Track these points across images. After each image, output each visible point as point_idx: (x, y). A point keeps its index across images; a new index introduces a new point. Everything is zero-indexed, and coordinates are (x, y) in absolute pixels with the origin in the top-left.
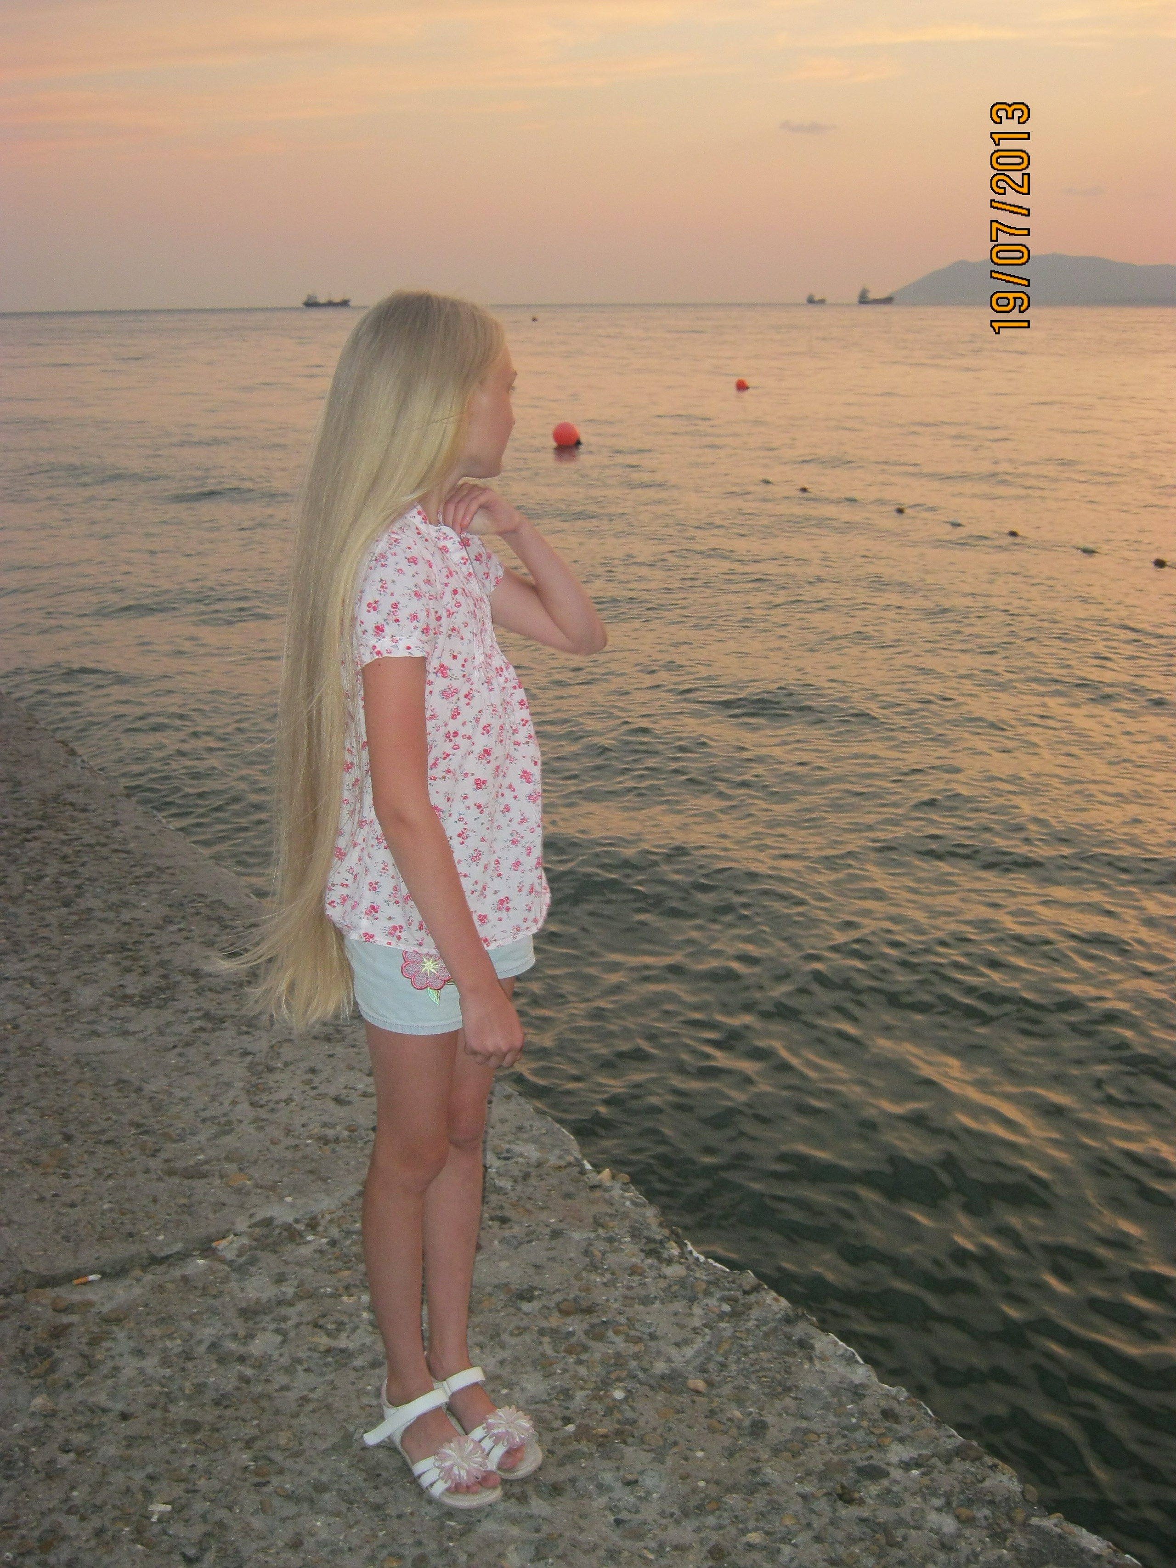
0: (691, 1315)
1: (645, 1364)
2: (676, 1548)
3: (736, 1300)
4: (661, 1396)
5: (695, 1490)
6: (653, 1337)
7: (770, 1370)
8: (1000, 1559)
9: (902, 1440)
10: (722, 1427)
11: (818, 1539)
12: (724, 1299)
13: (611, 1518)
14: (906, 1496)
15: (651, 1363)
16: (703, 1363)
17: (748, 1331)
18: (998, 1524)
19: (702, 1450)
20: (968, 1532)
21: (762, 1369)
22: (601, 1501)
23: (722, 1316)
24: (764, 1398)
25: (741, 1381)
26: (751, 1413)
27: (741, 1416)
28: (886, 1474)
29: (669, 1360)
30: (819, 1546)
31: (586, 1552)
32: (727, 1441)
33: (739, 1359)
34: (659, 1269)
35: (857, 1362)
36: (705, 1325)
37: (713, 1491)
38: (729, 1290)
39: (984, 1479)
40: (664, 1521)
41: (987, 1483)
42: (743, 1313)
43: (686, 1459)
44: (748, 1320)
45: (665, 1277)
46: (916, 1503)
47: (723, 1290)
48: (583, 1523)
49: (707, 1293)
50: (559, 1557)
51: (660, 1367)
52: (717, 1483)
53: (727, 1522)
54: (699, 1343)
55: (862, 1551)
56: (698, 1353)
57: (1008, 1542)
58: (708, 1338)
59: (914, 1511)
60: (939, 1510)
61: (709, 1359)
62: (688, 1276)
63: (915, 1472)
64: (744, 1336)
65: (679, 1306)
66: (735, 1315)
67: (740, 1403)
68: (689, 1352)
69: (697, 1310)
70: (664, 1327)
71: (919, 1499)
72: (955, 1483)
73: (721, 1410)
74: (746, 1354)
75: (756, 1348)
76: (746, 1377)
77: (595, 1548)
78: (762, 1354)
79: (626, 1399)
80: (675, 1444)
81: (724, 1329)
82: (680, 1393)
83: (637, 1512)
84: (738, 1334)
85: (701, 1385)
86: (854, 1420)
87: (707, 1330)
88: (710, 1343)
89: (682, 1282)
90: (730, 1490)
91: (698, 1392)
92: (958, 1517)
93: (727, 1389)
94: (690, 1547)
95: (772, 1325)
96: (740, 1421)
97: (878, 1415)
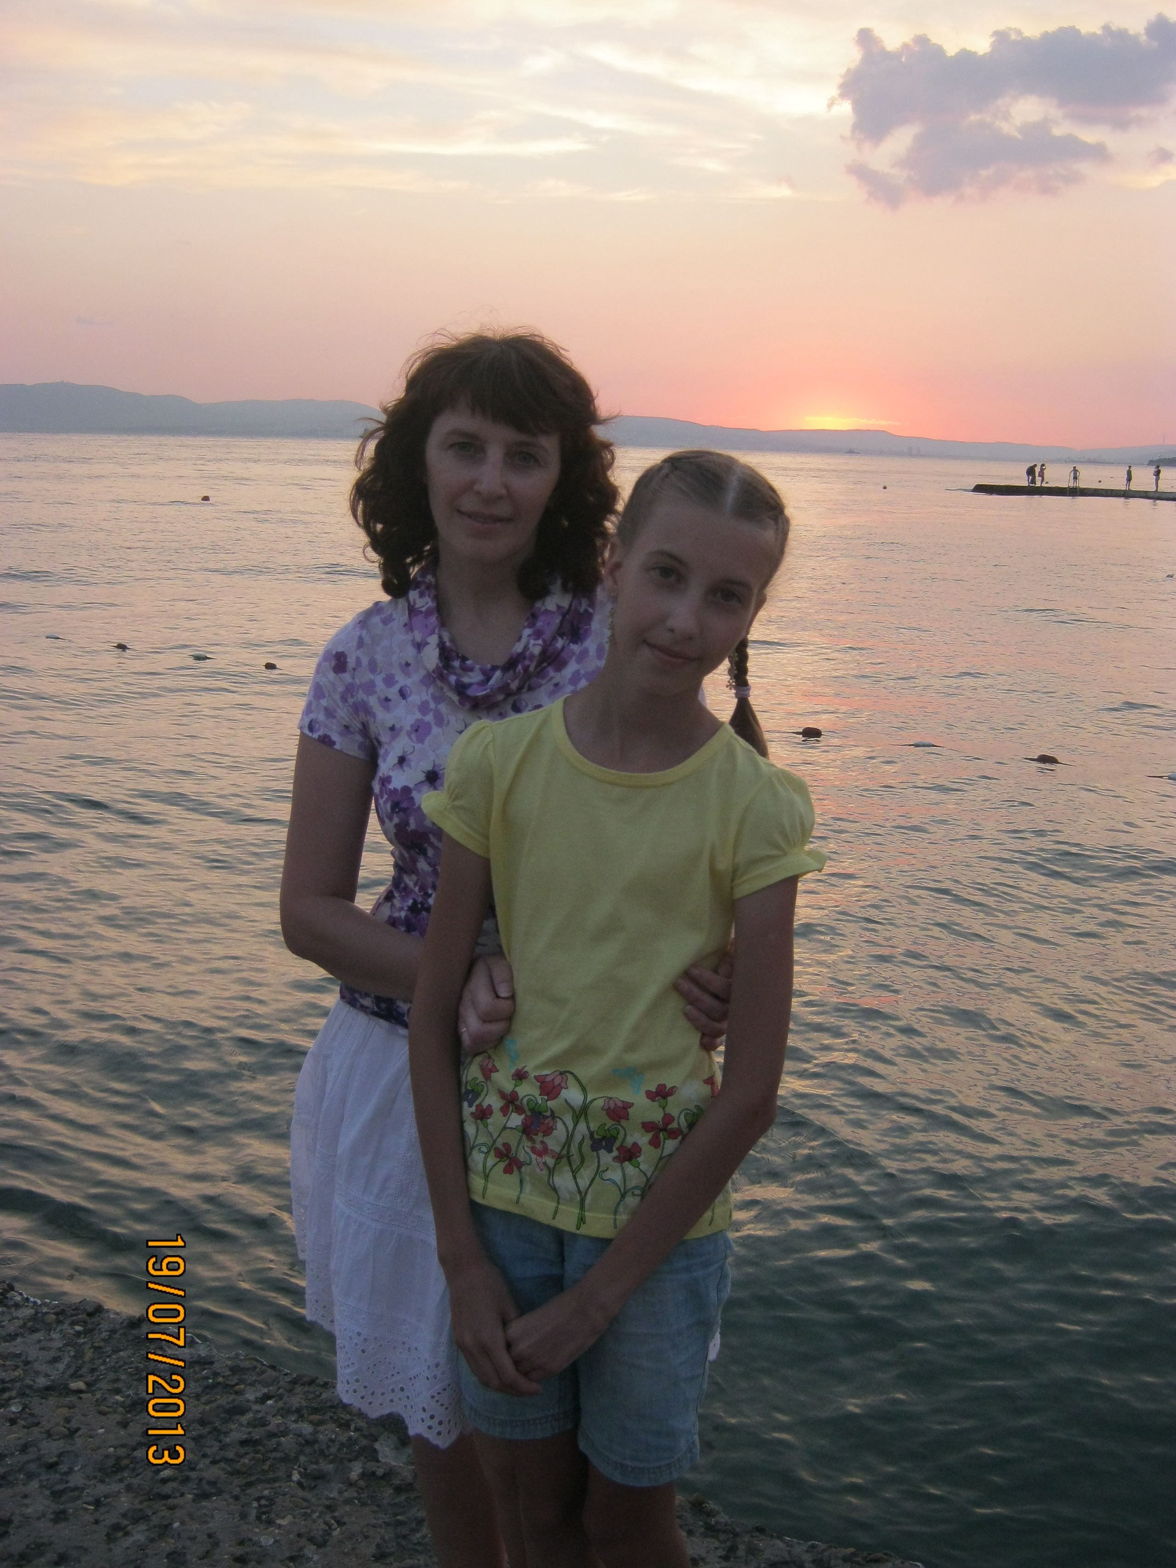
0: (51, 1340)
1: (28, 1382)
2: (106, 1497)
3: (85, 1322)
4: (52, 1401)
5: (107, 1456)
6: (27, 1363)
7: (132, 1363)
8: (350, 1438)
9: (252, 1384)
10: (111, 1410)
11: (214, 1462)
12: (73, 1323)
13: (48, 1492)
14: (269, 1418)
15: (34, 1381)
16: (76, 1372)
17: (104, 1340)
18: (342, 1418)
19: (102, 1428)
20: (322, 1428)
21: (125, 1363)
22: (35, 1484)
23: (78, 1334)
24: (135, 1383)
25: (111, 1376)
26: (130, 1395)
27: (122, 1399)
28: (249, 1409)
29: (47, 1375)
30: (217, 1466)
31: (39, 1519)
32: (118, 1418)
33: (105, 1361)
34: (10, 1313)
35: (197, 1343)
36: (66, 1345)
37: (122, 1452)
38: (75, 1315)
39: (321, 1394)
40: (92, 1482)
41: (324, 1396)
42: (94, 1329)
43: (91, 1437)
44: (100, 1333)
45: (18, 1318)
46: (278, 1420)
47: (72, 1315)
48: (26, 1501)
49: (59, 1322)
50: (17, 1528)
51: (42, 1382)
52: (123, 1446)
53: (141, 1470)
54: (66, 1360)
55: (251, 1460)
56: (68, 1366)
57: (352, 1427)
58: (72, 1354)
59: (278, 1425)
60: (296, 1421)
61: (80, 1368)
62: (37, 1313)
63: (270, 1402)
64: (102, 1344)
65: (39, 1336)
66: (87, 1332)
67: (118, 1391)
68: (61, 1366)
69: (55, 1336)
70: (33, 1353)
71: (279, 1417)
72: (302, 1401)
73: (105, 1399)
74: (109, 1356)
75: (115, 1351)
76: (115, 1372)
77: (44, 1515)
78: (122, 1353)
79: (23, 1409)
80: (77, 1430)
81: (83, 1344)
82: (67, 1395)
83: (67, 1482)
84: (97, 1344)
85: (81, 1385)
86: (211, 1381)
87: (69, 1348)
88: (75, 1356)
89: (34, 1318)
90: (134, 1449)
91: (81, 1391)
92: (311, 1422)
93: (104, 1385)
94: (119, 1492)
95: (121, 1332)
96: (123, 1402)
97: (228, 1373)
